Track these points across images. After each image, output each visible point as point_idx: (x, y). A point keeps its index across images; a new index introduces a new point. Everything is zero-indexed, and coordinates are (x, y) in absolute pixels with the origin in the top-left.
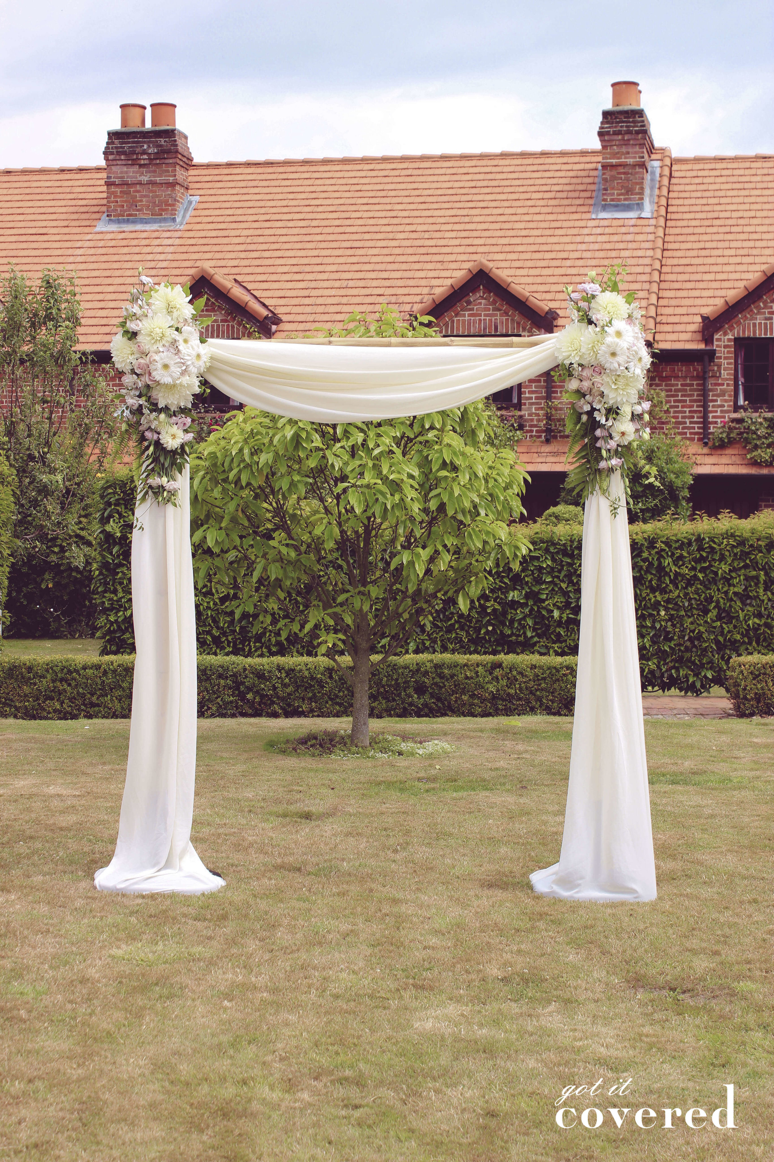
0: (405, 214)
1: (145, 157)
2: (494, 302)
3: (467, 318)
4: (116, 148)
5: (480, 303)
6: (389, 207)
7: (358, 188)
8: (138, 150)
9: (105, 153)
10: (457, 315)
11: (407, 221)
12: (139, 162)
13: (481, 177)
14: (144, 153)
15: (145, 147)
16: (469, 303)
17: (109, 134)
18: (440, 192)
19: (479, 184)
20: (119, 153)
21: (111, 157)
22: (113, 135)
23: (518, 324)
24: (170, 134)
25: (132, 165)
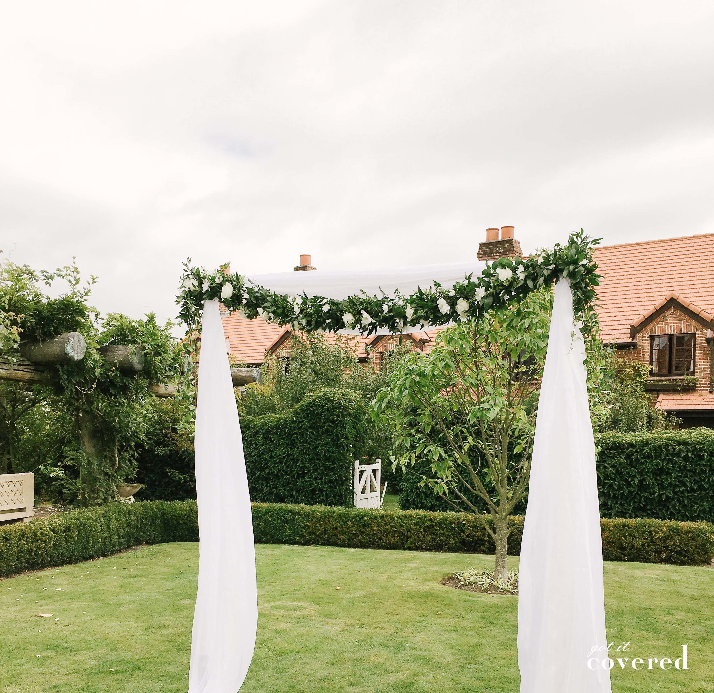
0: (635, 273)
1: (498, 254)
2: (680, 316)
3: (663, 325)
4: (484, 251)
5: (672, 316)
6: (626, 270)
7: (610, 261)
8: (494, 251)
9: (478, 254)
10: (657, 324)
11: (636, 276)
12: (494, 257)
13: (681, 250)
14: (497, 252)
15: (498, 249)
16: (665, 317)
17: (480, 244)
18: (656, 260)
19: (679, 253)
20: (485, 254)
21: (481, 256)
22: (482, 245)
23: (694, 327)
24: (510, 242)
25: (491, 259)
